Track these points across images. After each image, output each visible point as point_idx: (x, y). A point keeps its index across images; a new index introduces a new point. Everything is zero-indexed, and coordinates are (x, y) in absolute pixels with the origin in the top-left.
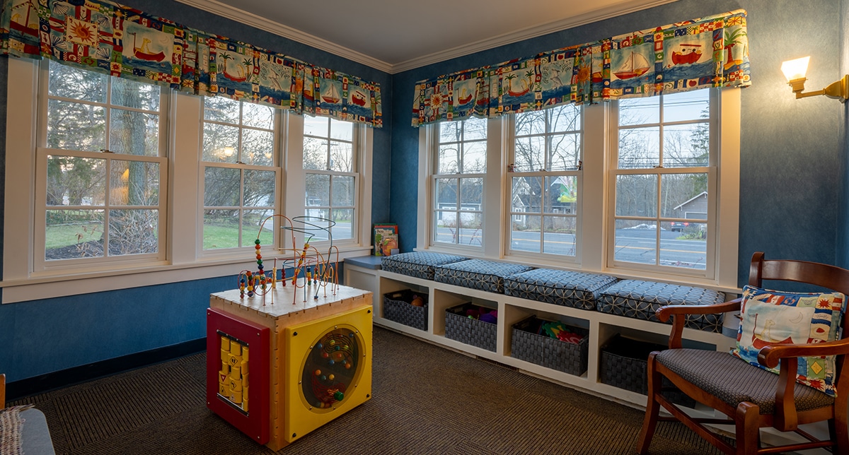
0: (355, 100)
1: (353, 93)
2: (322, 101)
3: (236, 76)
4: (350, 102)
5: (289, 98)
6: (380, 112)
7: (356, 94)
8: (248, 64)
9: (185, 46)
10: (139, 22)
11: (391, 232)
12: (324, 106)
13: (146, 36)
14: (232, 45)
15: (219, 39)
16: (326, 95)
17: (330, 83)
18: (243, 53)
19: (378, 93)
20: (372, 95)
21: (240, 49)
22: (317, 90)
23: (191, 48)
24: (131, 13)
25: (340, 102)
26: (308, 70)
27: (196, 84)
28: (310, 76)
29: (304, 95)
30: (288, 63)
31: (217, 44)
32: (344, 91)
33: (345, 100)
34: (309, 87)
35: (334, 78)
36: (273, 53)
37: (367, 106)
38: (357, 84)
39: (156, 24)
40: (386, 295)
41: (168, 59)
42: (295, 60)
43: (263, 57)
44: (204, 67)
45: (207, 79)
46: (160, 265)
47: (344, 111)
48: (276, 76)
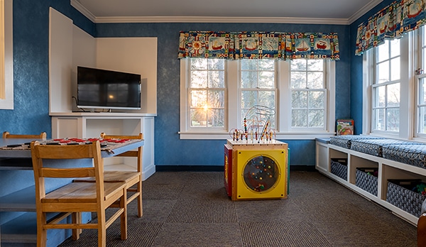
0: (318, 46)
1: (318, 42)
2: (297, 51)
3: (252, 48)
4: (316, 48)
5: (277, 53)
6: (337, 50)
7: (319, 43)
8: (256, 41)
9: (229, 41)
10: (213, 36)
11: (348, 124)
12: (298, 54)
13: (216, 40)
14: (249, 34)
15: (243, 33)
16: (299, 47)
17: (301, 40)
18: (254, 37)
19: (336, 39)
20: (331, 41)
21: (253, 35)
22: (293, 46)
23: (232, 40)
24: (211, 33)
25: (309, 49)
26: (288, 37)
27: (234, 55)
28: (289, 39)
29: (286, 50)
30: (276, 36)
31: (242, 36)
32: (311, 42)
33: (312, 48)
34: (289, 45)
35: (304, 37)
36: (268, 33)
37: (328, 48)
38: (320, 37)
39: (219, 35)
40: (333, 159)
41: (223, 47)
42: (280, 33)
43: (264, 36)
44: (237, 47)
45: (239, 53)
46: (225, 132)
47: (312, 54)
48: (270, 44)
